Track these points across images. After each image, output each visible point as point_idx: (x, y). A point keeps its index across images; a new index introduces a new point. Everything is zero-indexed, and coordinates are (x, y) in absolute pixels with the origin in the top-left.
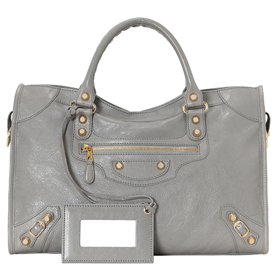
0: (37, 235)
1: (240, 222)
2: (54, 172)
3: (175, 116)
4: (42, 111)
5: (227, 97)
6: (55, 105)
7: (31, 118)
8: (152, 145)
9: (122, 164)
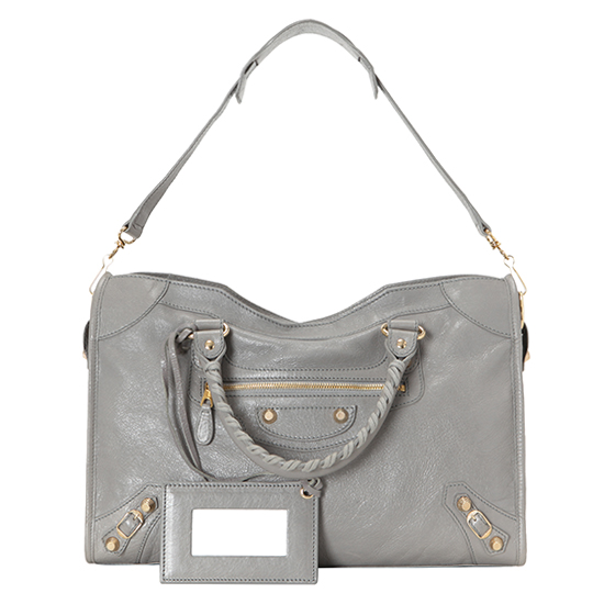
0: (131, 535)
1: (476, 512)
2: (157, 426)
3: (365, 329)
4: (139, 320)
5: (455, 294)
6: (159, 310)
7: (120, 333)
8: (326, 380)
9: (274, 412)
